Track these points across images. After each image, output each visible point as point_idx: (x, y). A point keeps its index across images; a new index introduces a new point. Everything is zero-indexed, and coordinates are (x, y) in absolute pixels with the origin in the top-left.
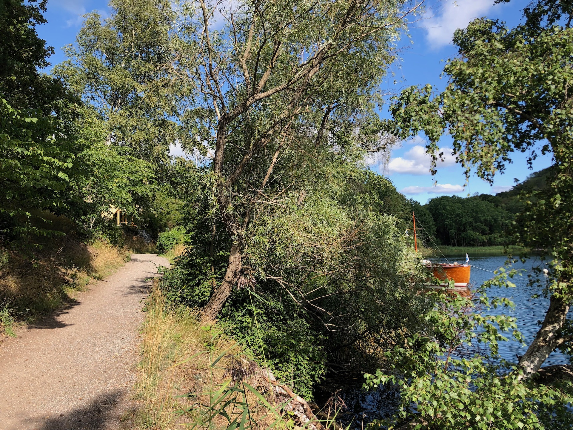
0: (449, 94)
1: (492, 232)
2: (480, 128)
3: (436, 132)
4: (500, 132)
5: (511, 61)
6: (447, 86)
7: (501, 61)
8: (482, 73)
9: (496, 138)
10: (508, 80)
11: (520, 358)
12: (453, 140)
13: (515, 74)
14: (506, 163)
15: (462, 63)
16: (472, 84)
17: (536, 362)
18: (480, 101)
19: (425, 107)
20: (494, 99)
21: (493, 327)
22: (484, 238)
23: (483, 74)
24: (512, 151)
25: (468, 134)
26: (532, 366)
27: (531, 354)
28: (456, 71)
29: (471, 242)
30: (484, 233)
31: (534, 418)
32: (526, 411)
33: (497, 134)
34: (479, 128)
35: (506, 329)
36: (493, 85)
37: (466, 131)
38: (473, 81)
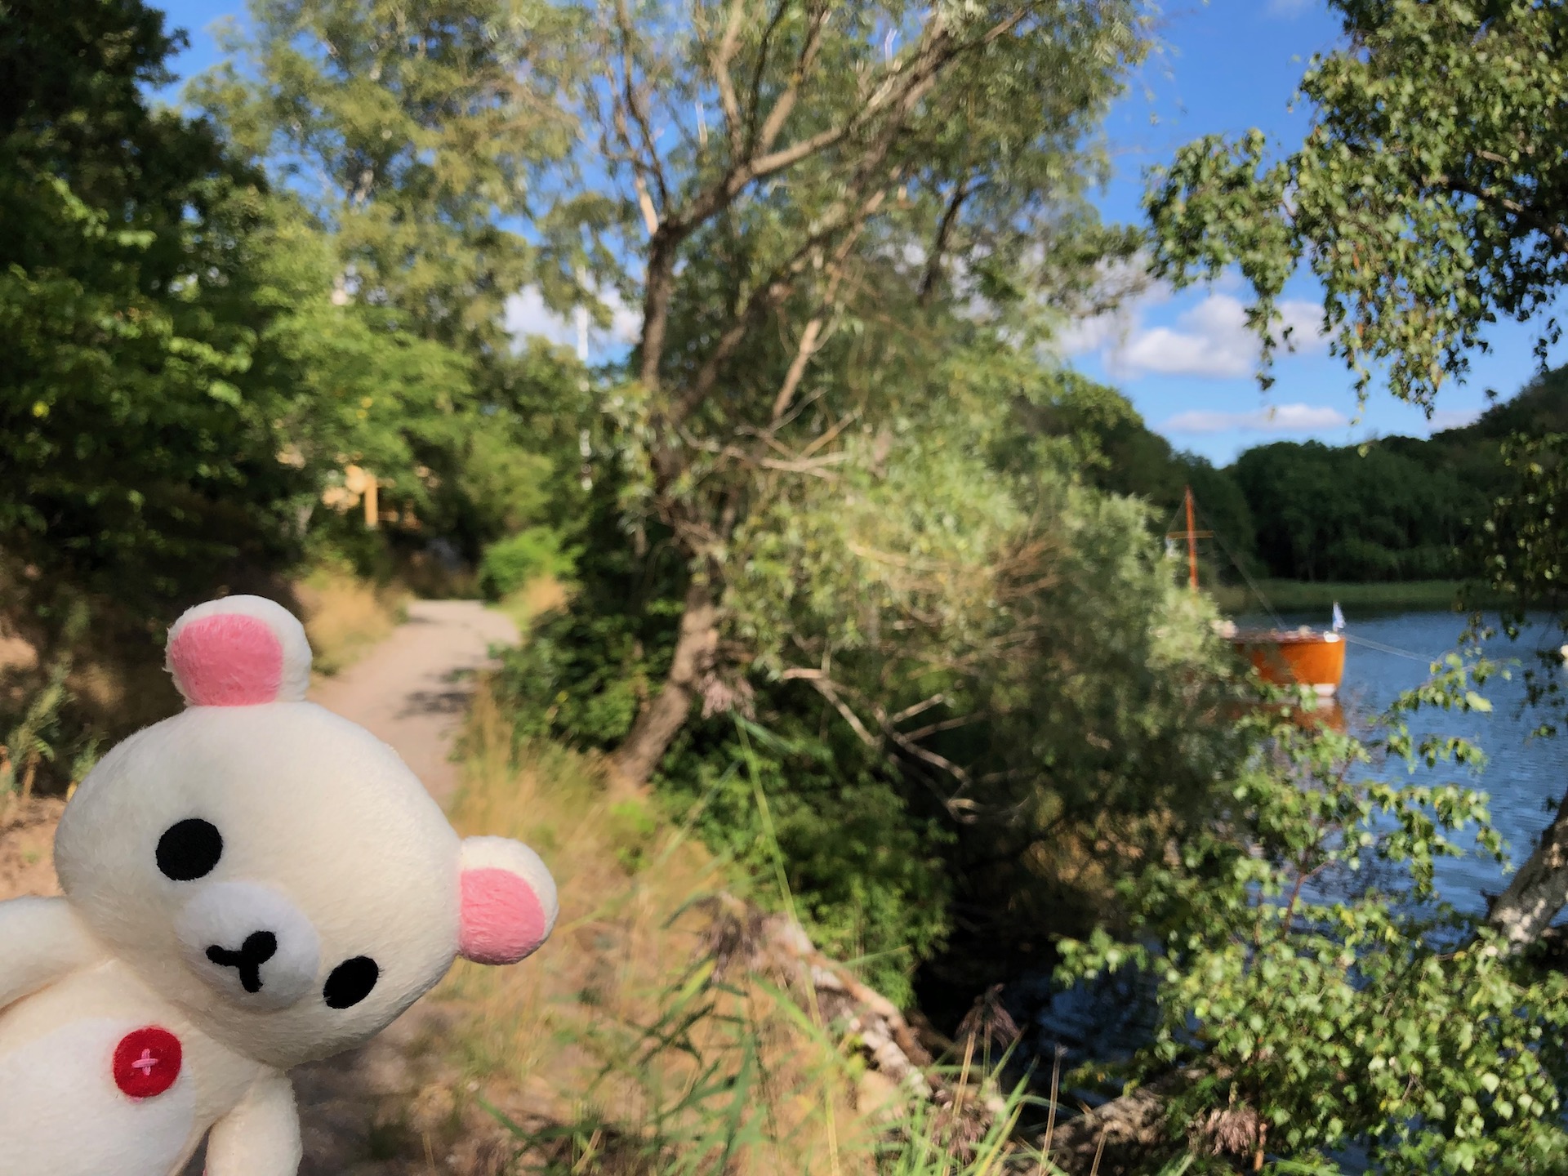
0: (1314, 158)
1: (1414, 540)
2: (1402, 256)
3: (1275, 269)
4: (1459, 266)
5: (1496, 59)
6: (1309, 132)
7: (1466, 60)
8: (1411, 96)
9: (1447, 285)
10: (1487, 116)
11: (1493, 902)
12: (1323, 292)
13: (1506, 97)
14: (1473, 354)
15: (1353, 64)
16: (1380, 126)
17: (1537, 912)
18: (1403, 178)
19: (1243, 196)
20: (1446, 169)
21: (1420, 818)
22: (1393, 558)
23: (1414, 99)
24: (1492, 319)
25: (1367, 273)
26: (1527, 920)
27: (1521, 892)
28: (1334, 88)
29: (1354, 571)
30: (1391, 543)
31: (1528, 1062)
32: (1508, 1042)
33: (1450, 270)
34: (1398, 255)
35: (1458, 823)
36: (1443, 131)
37: (1362, 264)
38: (1385, 120)
